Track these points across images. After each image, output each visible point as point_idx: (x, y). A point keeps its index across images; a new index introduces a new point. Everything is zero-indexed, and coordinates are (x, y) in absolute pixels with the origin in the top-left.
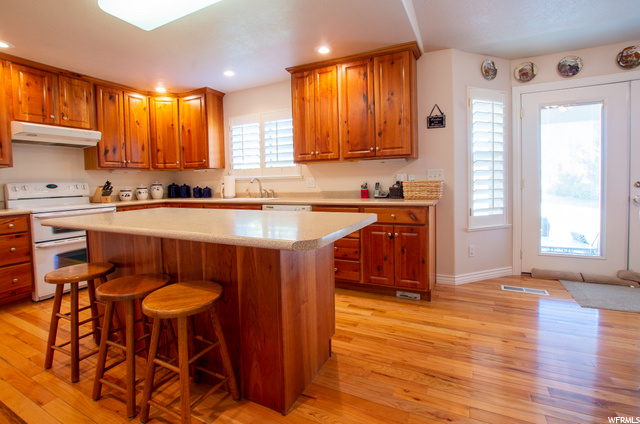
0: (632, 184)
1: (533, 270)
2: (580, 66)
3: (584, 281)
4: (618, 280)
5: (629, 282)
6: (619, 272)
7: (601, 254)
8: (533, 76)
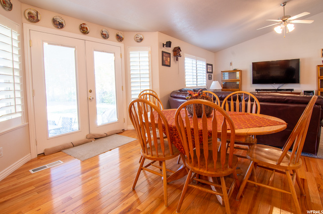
0: (89, 91)
1: (45, 150)
2: (64, 24)
3: (74, 146)
4: (87, 140)
5: (91, 139)
6: (87, 136)
7: (79, 129)
8: (38, 21)
